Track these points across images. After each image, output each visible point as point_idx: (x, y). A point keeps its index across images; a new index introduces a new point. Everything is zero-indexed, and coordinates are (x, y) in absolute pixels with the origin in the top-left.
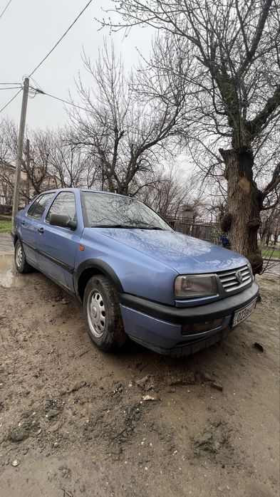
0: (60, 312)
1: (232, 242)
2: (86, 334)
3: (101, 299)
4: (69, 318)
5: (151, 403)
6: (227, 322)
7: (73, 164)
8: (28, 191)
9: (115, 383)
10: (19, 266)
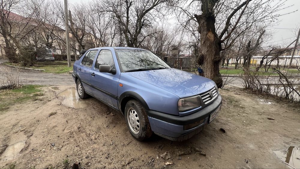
0: (111, 120)
1: (204, 70)
2: (128, 132)
3: (136, 113)
4: (116, 124)
5: (170, 166)
6: (206, 121)
7: (101, 25)
8: (74, 44)
9: (149, 157)
10: (81, 95)
